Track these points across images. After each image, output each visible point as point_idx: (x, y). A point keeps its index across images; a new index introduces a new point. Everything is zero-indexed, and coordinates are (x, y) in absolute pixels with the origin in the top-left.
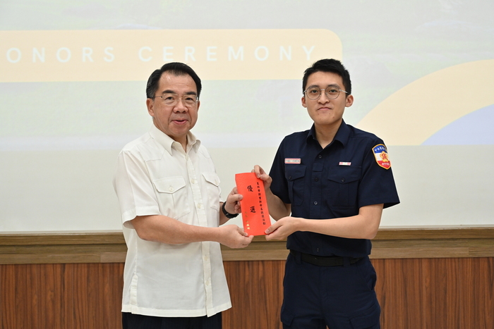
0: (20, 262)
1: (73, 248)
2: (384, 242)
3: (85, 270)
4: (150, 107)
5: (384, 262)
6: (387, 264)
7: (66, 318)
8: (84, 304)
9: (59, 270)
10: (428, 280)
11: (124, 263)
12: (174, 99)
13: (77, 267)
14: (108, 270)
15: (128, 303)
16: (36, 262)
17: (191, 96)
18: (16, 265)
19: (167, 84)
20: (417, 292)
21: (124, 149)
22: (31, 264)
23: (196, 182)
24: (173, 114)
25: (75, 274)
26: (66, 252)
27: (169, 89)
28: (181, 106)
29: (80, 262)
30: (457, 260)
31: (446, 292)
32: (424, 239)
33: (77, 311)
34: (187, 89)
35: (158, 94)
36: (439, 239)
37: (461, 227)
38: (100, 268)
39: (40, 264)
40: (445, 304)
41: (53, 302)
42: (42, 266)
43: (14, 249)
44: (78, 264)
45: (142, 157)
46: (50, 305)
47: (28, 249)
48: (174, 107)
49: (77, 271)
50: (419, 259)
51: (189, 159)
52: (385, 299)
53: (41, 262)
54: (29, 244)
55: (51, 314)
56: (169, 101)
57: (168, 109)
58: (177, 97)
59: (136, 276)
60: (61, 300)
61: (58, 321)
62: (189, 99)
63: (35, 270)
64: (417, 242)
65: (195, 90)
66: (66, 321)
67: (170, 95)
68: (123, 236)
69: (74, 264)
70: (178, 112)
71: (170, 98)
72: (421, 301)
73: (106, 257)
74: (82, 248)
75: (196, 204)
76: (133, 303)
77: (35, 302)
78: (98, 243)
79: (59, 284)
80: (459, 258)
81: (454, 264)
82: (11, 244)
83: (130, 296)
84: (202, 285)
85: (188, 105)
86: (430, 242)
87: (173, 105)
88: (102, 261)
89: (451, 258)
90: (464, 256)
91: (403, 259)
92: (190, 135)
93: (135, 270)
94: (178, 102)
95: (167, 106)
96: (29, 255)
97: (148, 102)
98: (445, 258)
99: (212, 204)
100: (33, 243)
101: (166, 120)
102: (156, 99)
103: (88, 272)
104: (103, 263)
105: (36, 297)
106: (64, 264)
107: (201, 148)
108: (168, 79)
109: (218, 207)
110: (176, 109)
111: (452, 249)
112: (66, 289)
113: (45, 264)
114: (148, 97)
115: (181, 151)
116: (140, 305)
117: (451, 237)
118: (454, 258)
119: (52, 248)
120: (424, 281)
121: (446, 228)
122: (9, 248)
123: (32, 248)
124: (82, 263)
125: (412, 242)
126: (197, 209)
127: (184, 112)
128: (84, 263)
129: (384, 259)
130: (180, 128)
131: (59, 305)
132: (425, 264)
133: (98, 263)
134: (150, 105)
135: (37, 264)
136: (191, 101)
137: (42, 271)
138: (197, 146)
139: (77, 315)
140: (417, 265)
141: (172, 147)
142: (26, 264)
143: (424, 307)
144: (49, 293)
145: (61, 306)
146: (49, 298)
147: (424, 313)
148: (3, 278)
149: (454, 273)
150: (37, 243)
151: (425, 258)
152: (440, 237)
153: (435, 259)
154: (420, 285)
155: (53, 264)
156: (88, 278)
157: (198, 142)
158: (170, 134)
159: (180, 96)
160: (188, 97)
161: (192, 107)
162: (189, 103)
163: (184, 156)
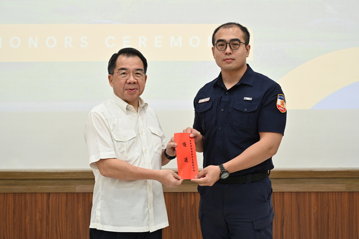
0: (18, 191)
1: (56, 181)
2: (283, 180)
3: (64, 198)
4: (111, 81)
5: (283, 195)
6: (286, 196)
7: (50, 232)
8: (63, 223)
9: (45, 197)
10: (316, 208)
11: (93, 193)
12: (127, 74)
13: (59, 196)
14: (81, 198)
15: (94, 222)
16: (29, 192)
17: (139, 72)
18: (14, 194)
19: (122, 64)
20: (307, 217)
21: (92, 111)
22: (25, 193)
23: (144, 134)
24: (127, 85)
25: (57, 200)
26: (51, 184)
27: (123, 67)
28: (132, 79)
29: (60, 192)
30: (337, 193)
31: (328, 217)
32: (313, 178)
33: (58, 228)
34: (137, 67)
35: (116, 71)
36: (323, 178)
37: (340, 170)
38: (75, 196)
40: (328, 226)
41: (41, 221)
42: (33, 194)
43: (13, 182)
44: (59, 193)
45: (105, 116)
46: (39, 223)
47: (23, 182)
49: (59, 198)
50: (309, 192)
51: (139, 117)
52: (283, 222)
53: (33, 191)
54: (24, 178)
55: (39, 230)
56: (123, 75)
57: (123, 81)
58: (129, 73)
59: (100, 202)
60: (47, 219)
61: (44, 235)
62: (138, 74)
63: (28, 197)
64: (308, 180)
65: (142, 67)
66: (50, 235)
67: (124, 71)
68: (92, 173)
69: (56, 193)
70: (130, 83)
71: (124, 73)
72: (310, 224)
73: (79, 188)
74: (63, 181)
75: (144, 149)
76: (98, 222)
77: (27, 220)
78: (74, 178)
79: (45, 208)
80: (338, 192)
81: (334, 197)
82: (11, 178)
83: (95, 216)
84: (147, 209)
85: (137, 78)
86: (317, 180)
87: (126, 78)
88: (77, 192)
89: (333, 192)
90: (342, 191)
91: (297, 192)
92: (140, 99)
93: (100, 198)
94: (130, 76)
95: (122, 79)
96: (24, 186)
97: (109, 77)
98: (328, 192)
99: (156, 149)
100: (27, 178)
101: (122, 89)
102: (114, 75)
103: (67, 199)
105: (28, 217)
106: (49, 193)
107: (148, 109)
108: (123, 60)
109: (160, 152)
110: (128, 81)
111: (333, 185)
112: (50, 212)
113: (35, 193)
114: (109, 73)
115: (133, 112)
116: (103, 223)
117: (333, 176)
118: (335, 192)
119: (41, 181)
120: (312, 209)
121: (329, 170)
122: (9, 181)
123: (26, 181)
124: (62, 193)
125: (304, 180)
126: (144, 153)
127: (134, 83)
128: (64, 193)
129: (283, 192)
130: (132, 94)
131: (45, 223)
132: (313, 197)
133: (74, 193)
134: (111, 79)
136: (139, 75)
137: (33, 198)
138: (145, 107)
139: (58, 230)
140: (308, 197)
141: (127, 109)
142: (22, 193)
143: (313, 228)
144: (38, 214)
145: (47, 224)
146: (38, 218)
147: (313, 232)
148: (5, 202)
149: (334, 203)
150: (30, 178)
151: (314, 192)
152: (324, 176)
153: (321, 192)
154: (310, 211)
155: (41, 193)
156: (66, 203)
157: (146, 104)
158: (125, 99)
159: (131, 71)
160: (137, 72)
161: (140, 79)
162: (138, 77)
163: (136, 115)
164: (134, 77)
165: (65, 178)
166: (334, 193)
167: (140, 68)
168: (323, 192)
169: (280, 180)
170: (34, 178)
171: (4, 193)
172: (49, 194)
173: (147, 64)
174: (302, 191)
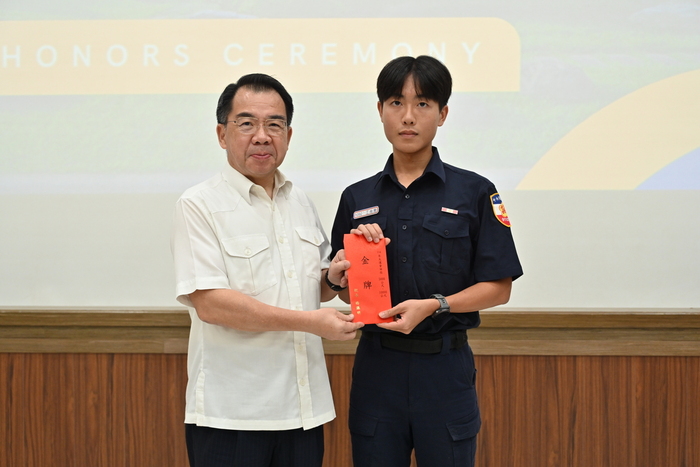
0: (51, 350)
1: (125, 331)
2: (575, 332)
3: (141, 364)
4: (221, 136)
5: (575, 361)
6: (580, 364)
7: (114, 431)
8: (140, 412)
9: (105, 362)
10: (640, 389)
12: (252, 125)
13: (131, 359)
14: (174, 364)
15: (193, 411)
16: (73, 351)
17: (276, 121)
18: (45, 354)
19: (244, 104)
20: (623, 405)
21: (183, 197)
22: (66, 354)
23: (286, 241)
24: (251, 147)
25: (128, 368)
26: (115, 337)
27: (246, 111)
28: (262, 135)
29: (134, 352)
30: (683, 359)
31: (666, 407)
32: (635, 329)
33: (130, 422)
34: (272, 111)
35: (231, 118)
36: (656, 329)
37: (690, 312)
38: (164, 361)
39: (79, 354)
40: (665, 424)
41: (97, 407)
42: (81, 356)
43: (42, 331)
44: (132, 354)
45: (207, 208)
46: (92, 412)
47: (62, 331)
48: (253, 136)
49: (131, 364)
50: (627, 357)
51: (276, 207)
52: (574, 416)
53: (80, 350)
54: (64, 324)
55: (93, 426)
56: (245, 127)
57: (245, 138)
58: (257, 122)
59: (202, 374)
60: (108, 405)
61: (103, 435)
62: (274, 125)
63: (71, 362)
64: (625, 332)
65: (282, 113)
66: (114, 435)
67: (246, 120)
69: (126, 354)
70: (257, 143)
71: (247, 124)
72: (628, 419)
73: (171, 345)
74: (137, 331)
75: (286, 272)
76: (199, 411)
77: (71, 407)
78: (160, 324)
79: (105, 382)
80: (686, 357)
81: (678, 366)
82: (39, 324)
83: (195, 402)
84: (295, 387)
85: (272, 134)
86: (643, 332)
87: (251, 132)
88: (166, 352)
89: (675, 357)
90: (693, 354)
91: (603, 356)
93: (201, 365)
94: (258, 129)
95: (244, 135)
96: (63, 341)
97: (219, 129)
98: (666, 357)
99: (309, 271)
100: (69, 324)
101: (242, 153)
102: (228, 125)
103: (146, 366)
104: (168, 354)
105: (72, 400)
106: (112, 354)
107: (293, 192)
108: (247, 98)
109: (318, 275)
110: (255, 139)
111: (676, 343)
112: (115, 390)
113: (85, 354)
114: (219, 122)
115: (263, 197)
116: (208, 413)
117: (675, 326)
118: (680, 357)
119: (96, 331)
120: (634, 391)
121: (668, 312)
122: (35, 331)
123: (67, 331)
124: (137, 354)
125: (616, 332)
126: (287, 279)
127: (266, 143)
128: (141, 354)
129: (575, 357)
130: (261, 164)
131: (105, 413)
132: (635, 366)
133: (161, 354)
134: (222, 133)
135: (75, 354)
136: (277, 128)
137: (82, 364)
138: (287, 189)
139: (131, 427)
140: (624, 365)
141: (250, 192)
142: (59, 354)
143: (633, 428)
144: (91, 396)
145: (108, 415)
146: (90, 402)
147: (633, 437)
148: (27, 372)
149: (678, 379)
150: (75, 323)
151: (636, 356)
152: (659, 326)
153: (651, 357)
154: (628, 395)
155: (97, 354)
156: (146, 375)
157: (289, 184)
158: (248, 173)
159: (261, 120)
160: (272, 122)
161: (277, 135)
162: (273, 130)
163: (269, 205)
164: (265, 130)
165: (143, 324)
166: (678, 359)
167: (279, 114)
168: (656, 357)
169: (570, 332)
170: (83, 324)
171: (26, 354)
172: (111, 356)
173: (292, 106)
174: (614, 354)
